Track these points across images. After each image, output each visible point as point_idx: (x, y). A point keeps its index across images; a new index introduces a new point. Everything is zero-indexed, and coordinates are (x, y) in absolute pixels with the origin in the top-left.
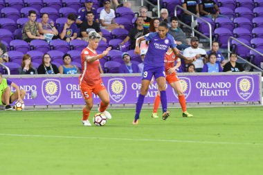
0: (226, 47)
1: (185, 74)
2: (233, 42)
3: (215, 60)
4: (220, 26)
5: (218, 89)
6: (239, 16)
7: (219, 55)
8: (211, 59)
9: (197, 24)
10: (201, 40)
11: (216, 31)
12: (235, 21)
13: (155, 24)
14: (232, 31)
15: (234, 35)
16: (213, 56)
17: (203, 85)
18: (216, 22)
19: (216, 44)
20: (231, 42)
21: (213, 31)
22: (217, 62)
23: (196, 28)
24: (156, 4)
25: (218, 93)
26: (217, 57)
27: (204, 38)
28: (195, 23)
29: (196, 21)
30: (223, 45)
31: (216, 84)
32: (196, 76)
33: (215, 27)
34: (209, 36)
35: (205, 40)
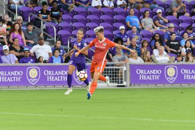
0: (67, 45)
1: (36, 64)
2: (71, 41)
3: (58, 54)
4: (62, 29)
5: (60, 75)
6: (77, 21)
7: (61, 51)
8: (56, 54)
9: (45, 27)
10: (48, 39)
11: (59, 33)
12: (73, 25)
13: (16, 28)
14: (71, 32)
15: (72, 35)
16: (57, 51)
17: (49, 73)
18: (59, 25)
19: (59, 42)
20: (70, 40)
21: (57, 32)
22: (60, 55)
23: (44, 30)
24: (15, 12)
25: (60, 79)
26: (60, 52)
27: (50, 38)
28: (43, 26)
29: (45, 25)
30: (64, 43)
31: (59, 72)
32: (44, 66)
33: (58, 30)
34: (54, 36)
35: (51, 39)
